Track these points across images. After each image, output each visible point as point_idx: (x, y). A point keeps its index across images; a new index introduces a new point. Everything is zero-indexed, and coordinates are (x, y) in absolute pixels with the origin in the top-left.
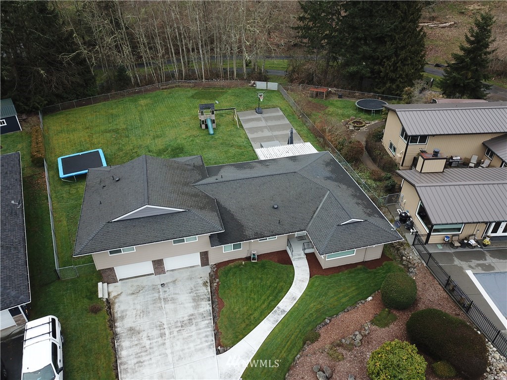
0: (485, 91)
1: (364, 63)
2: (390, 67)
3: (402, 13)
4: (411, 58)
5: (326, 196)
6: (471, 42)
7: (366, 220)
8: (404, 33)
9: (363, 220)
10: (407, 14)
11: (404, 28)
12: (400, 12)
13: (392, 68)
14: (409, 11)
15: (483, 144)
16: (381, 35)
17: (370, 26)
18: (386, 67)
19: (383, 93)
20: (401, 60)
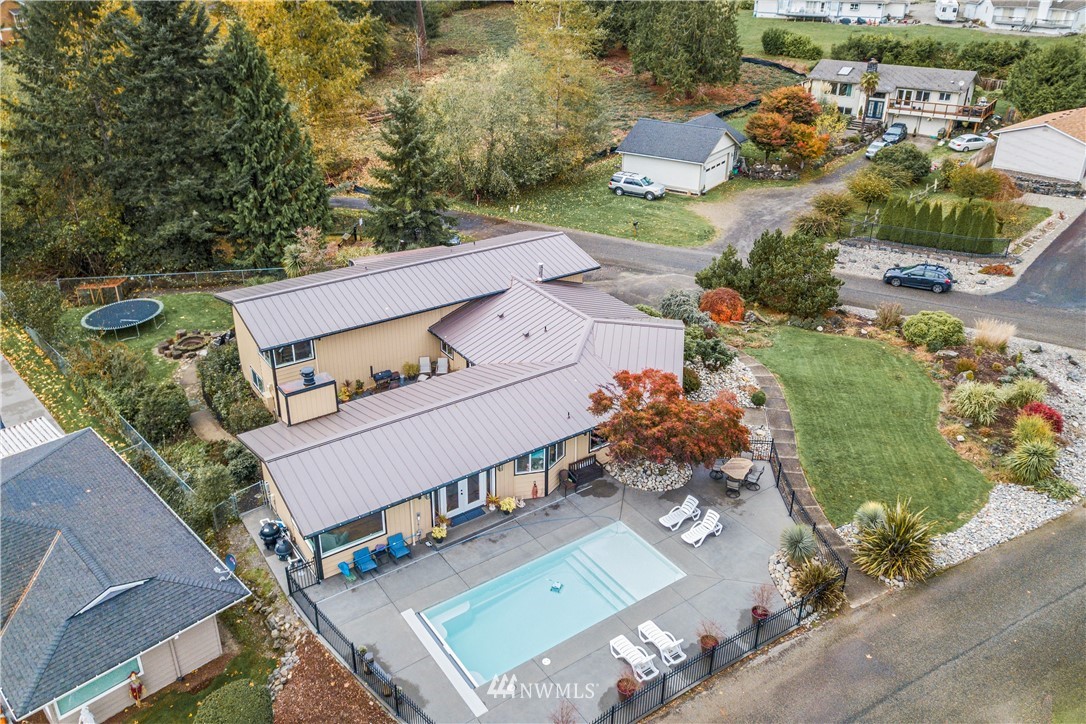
0: (450, 228)
1: (195, 213)
2: (251, 211)
3: (245, 101)
4: (291, 188)
5: (51, 548)
6: (395, 145)
7: (151, 579)
8: (262, 140)
9: (142, 582)
10: (256, 102)
11: (258, 131)
12: (238, 100)
13: (255, 212)
14: (258, 97)
15: (430, 331)
16: (211, 150)
17: (187, 136)
18: (242, 212)
19: (255, 265)
20: (270, 193)
